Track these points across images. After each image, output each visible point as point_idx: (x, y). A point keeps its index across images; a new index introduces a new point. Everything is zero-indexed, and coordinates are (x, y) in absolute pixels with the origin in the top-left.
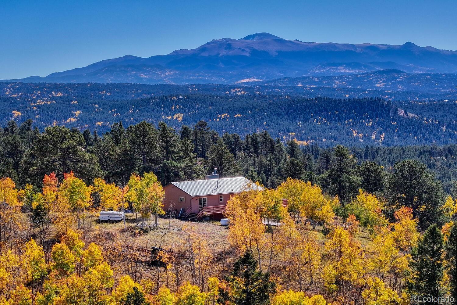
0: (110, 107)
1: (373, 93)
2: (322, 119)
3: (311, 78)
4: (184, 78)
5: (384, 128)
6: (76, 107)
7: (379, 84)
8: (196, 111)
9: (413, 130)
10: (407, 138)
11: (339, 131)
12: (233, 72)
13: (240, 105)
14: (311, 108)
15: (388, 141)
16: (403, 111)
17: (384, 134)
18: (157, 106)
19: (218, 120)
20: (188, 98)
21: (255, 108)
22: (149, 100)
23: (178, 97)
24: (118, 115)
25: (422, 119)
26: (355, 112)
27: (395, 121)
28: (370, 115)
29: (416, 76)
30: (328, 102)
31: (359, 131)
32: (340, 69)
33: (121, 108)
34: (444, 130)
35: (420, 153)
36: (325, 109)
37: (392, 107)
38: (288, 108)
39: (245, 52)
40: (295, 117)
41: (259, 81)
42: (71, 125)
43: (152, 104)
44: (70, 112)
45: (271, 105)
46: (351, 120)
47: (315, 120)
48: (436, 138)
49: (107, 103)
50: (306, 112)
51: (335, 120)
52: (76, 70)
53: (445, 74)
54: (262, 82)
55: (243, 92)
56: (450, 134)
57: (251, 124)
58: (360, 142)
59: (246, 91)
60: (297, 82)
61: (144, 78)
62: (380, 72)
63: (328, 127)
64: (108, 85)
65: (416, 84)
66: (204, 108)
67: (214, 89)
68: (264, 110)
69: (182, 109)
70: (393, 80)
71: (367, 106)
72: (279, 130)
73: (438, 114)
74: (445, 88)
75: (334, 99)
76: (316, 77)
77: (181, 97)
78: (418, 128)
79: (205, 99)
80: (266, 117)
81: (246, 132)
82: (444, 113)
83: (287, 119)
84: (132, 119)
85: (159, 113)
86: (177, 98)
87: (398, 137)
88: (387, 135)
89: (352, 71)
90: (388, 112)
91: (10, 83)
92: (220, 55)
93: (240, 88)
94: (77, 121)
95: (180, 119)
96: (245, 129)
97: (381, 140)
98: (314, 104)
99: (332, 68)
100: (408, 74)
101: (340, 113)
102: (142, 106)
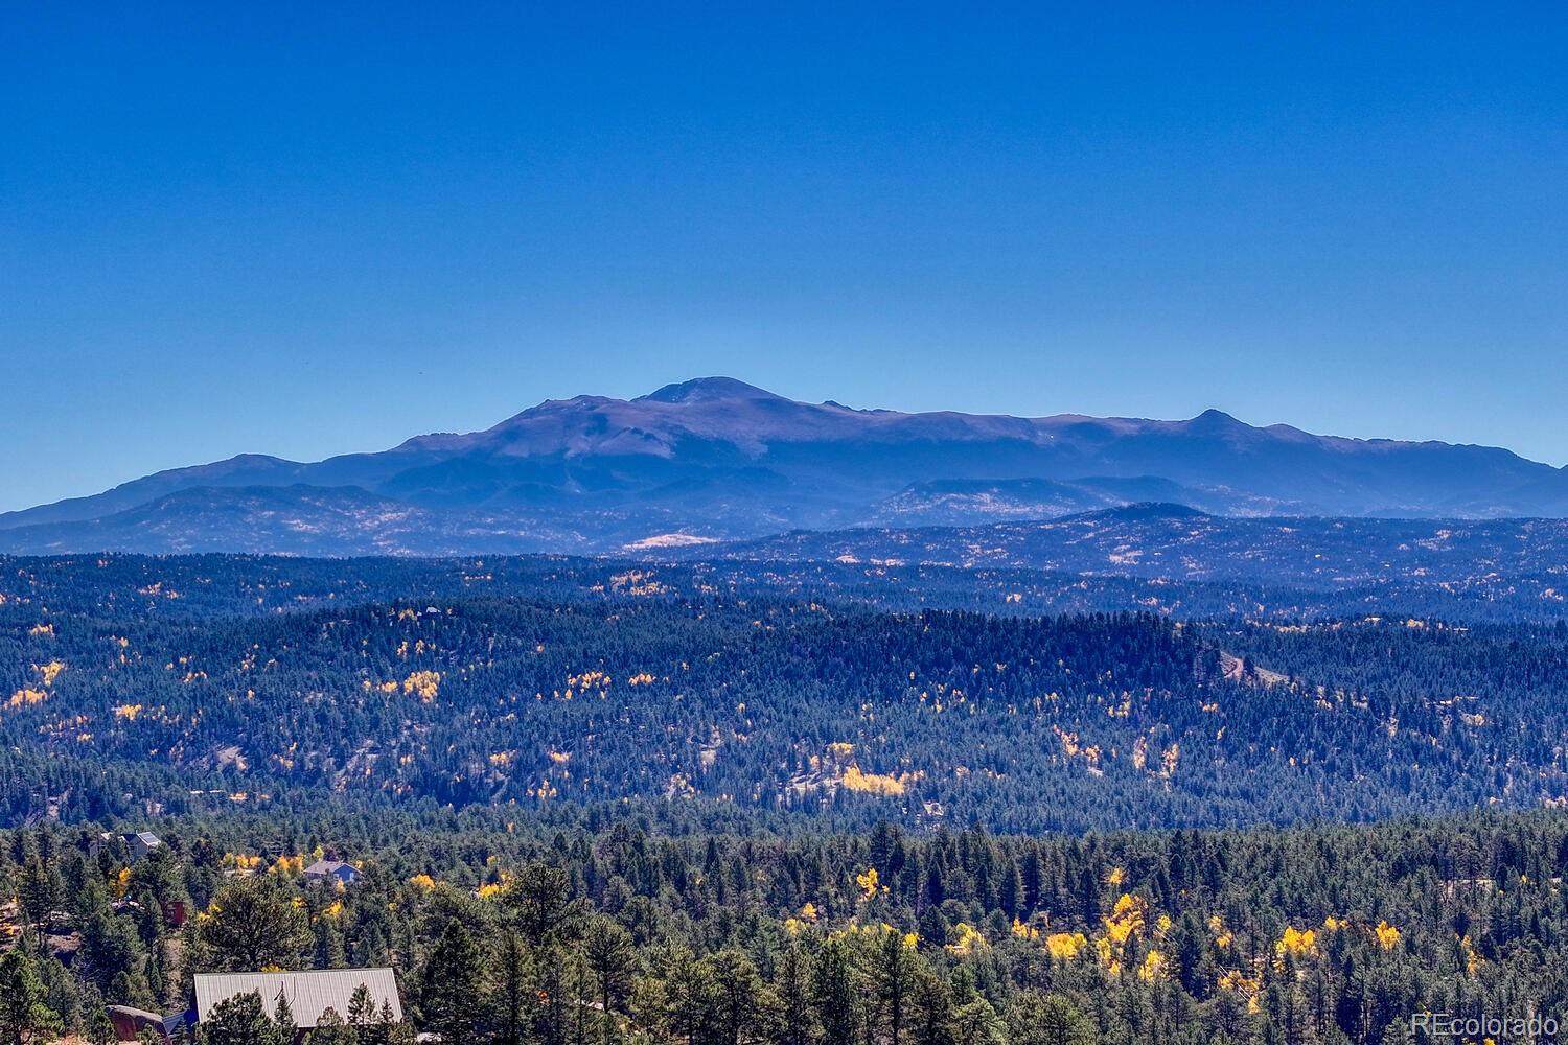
0: (170, 646)
1: (1107, 587)
2: (948, 692)
3: (885, 534)
4: (445, 532)
5: (1176, 724)
6: (47, 647)
7: (1118, 554)
8: (486, 662)
9: (1279, 734)
10: (1263, 763)
11: (1014, 737)
12: (614, 512)
13: (650, 638)
14: (908, 652)
15: (1192, 775)
16: (1240, 663)
17: (1175, 746)
18: (345, 645)
19: (569, 694)
20: (459, 611)
21: (704, 649)
22: (316, 620)
23: (423, 610)
24: (200, 679)
25: (1309, 691)
26: (1067, 665)
27: (1214, 699)
28: (1121, 677)
29: (1244, 525)
30: (970, 629)
31: (1086, 737)
32: (981, 503)
33: (212, 650)
34: (1393, 731)
36: (959, 656)
37: (1199, 648)
38: (826, 650)
39: (656, 442)
40: (849, 685)
41: (707, 544)
42: (24, 715)
43: (326, 636)
44: (22, 668)
45: (762, 639)
46: (1054, 695)
47: (925, 695)
48: (1367, 764)
49: (163, 630)
50: (891, 664)
51: (994, 695)
52: (66, 504)
53: (1341, 520)
54: (718, 548)
55: (653, 587)
56: (1416, 749)
57: (692, 712)
58: (1091, 778)
59: (663, 583)
60: (838, 547)
61: (304, 533)
62: (1119, 513)
63: (970, 721)
64: (172, 561)
65: (1249, 555)
66: (517, 651)
67: (550, 574)
68: (735, 658)
69: (437, 653)
70: (1167, 542)
71: (1112, 645)
72: (794, 735)
73: (1357, 669)
74: (1347, 569)
75: (988, 619)
76: (902, 531)
77: (432, 610)
78: (1299, 724)
79: (520, 617)
80: (743, 686)
81: (673, 740)
82: (1381, 669)
83: (822, 692)
84: (250, 692)
85: (353, 670)
86: (420, 614)
87: (1230, 757)
88: (1190, 752)
89: (1022, 510)
90: (1186, 667)
92: (571, 453)
93: (644, 572)
94: (48, 703)
95: (429, 692)
96: (671, 728)
97: (1168, 769)
98: (919, 636)
99: (954, 500)
100: (1215, 521)
101: (1013, 669)
102: (289, 645)
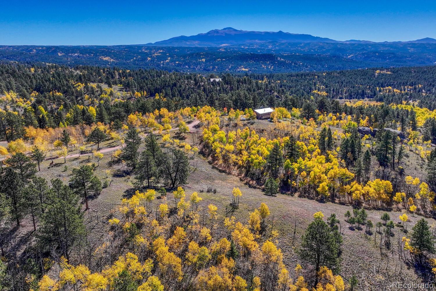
0: (180, 56)
1: (268, 50)
2: (252, 61)
3: (246, 44)
4: (202, 44)
5: (273, 64)
6: (168, 56)
7: (270, 46)
8: (209, 58)
9: (283, 65)
10: (281, 68)
11: (258, 65)
12: (219, 42)
13: (224, 55)
15: (274, 69)
16: (280, 58)
17: (273, 66)
18: (196, 56)
19: (217, 61)
20: (206, 53)
21: (229, 57)
23: (203, 53)
24: (183, 59)
25: (286, 61)
26: (263, 58)
27: (277, 62)
28: (268, 60)
29: (283, 43)
30: (254, 55)
31: (265, 65)
32: (256, 41)
33: (184, 56)
34: (293, 65)
35: (288, 76)
36: (253, 58)
37: (276, 57)
38: (241, 57)
39: (223, 34)
40: (243, 60)
41: (228, 45)
42: (167, 63)
43: (194, 55)
44: (166, 58)
45: (235, 56)
46: (262, 61)
47: (250, 61)
48: (290, 68)
49: (178, 54)
50: (247, 58)
51: (256, 61)
52: (164, 41)
53: (293, 43)
54: (230, 46)
57: (228, 63)
58: (265, 69)
59: (225, 50)
60: (242, 46)
61: (189, 44)
62: (270, 42)
63: (254, 64)
64: (177, 47)
65: (283, 46)
66: (212, 57)
68: (232, 58)
69: (205, 57)
70: (275, 45)
71: (267, 56)
72: (238, 65)
73: (291, 59)
74: (292, 48)
76: (248, 44)
79: (211, 53)
80: (233, 60)
82: (293, 59)
83: (240, 61)
84: (188, 61)
85: (197, 59)
87: (278, 67)
89: (260, 42)
90: (274, 58)
91: (143, 46)
92: (215, 35)
93: (223, 48)
94: (170, 61)
95: (204, 61)
96: (226, 64)
97: (272, 68)
98: (249, 56)
99: (254, 40)
100: (280, 43)
101: (258, 59)
